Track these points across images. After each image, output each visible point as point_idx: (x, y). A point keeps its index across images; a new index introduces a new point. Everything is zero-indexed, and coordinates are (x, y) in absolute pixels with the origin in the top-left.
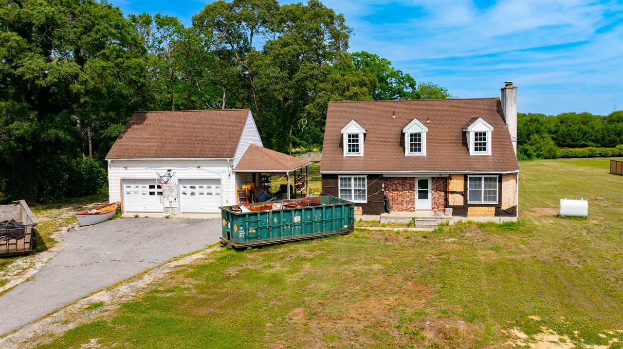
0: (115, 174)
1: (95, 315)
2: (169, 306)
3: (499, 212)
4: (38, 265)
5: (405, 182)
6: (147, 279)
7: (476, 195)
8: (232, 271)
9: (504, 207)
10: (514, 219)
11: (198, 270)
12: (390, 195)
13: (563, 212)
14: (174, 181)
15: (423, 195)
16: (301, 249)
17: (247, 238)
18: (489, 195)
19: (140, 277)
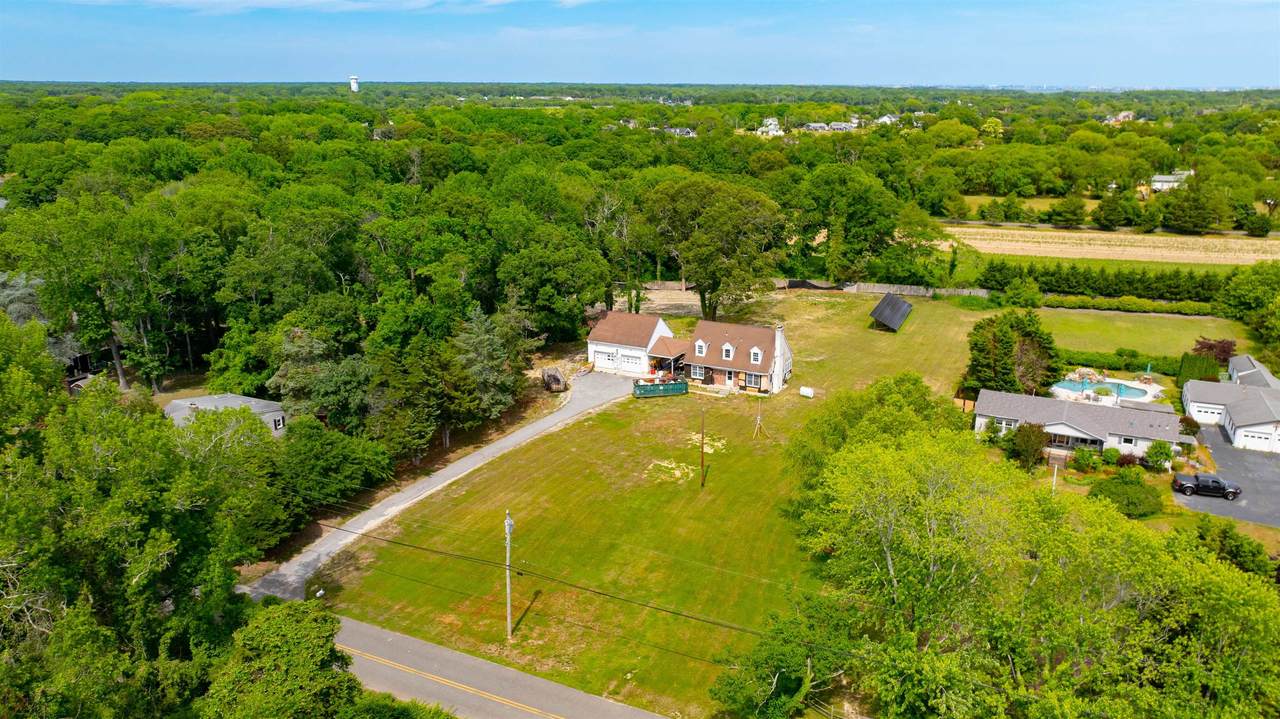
0: (592, 348)
1: (589, 416)
2: (610, 415)
3: (760, 391)
4: (569, 396)
5: (722, 372)
6: (604, 406)
7: (750, 382)
8: (631, 406)
9: (762, 389)
10: (766, 395)
11: (621, 404)
12: (715, 376)
13: (801, 393)
14: (619, 355)
15: (730, 378)
16: (660, 401)
17: (641, 394)
18: (756, 383)
19: (602, 405)
